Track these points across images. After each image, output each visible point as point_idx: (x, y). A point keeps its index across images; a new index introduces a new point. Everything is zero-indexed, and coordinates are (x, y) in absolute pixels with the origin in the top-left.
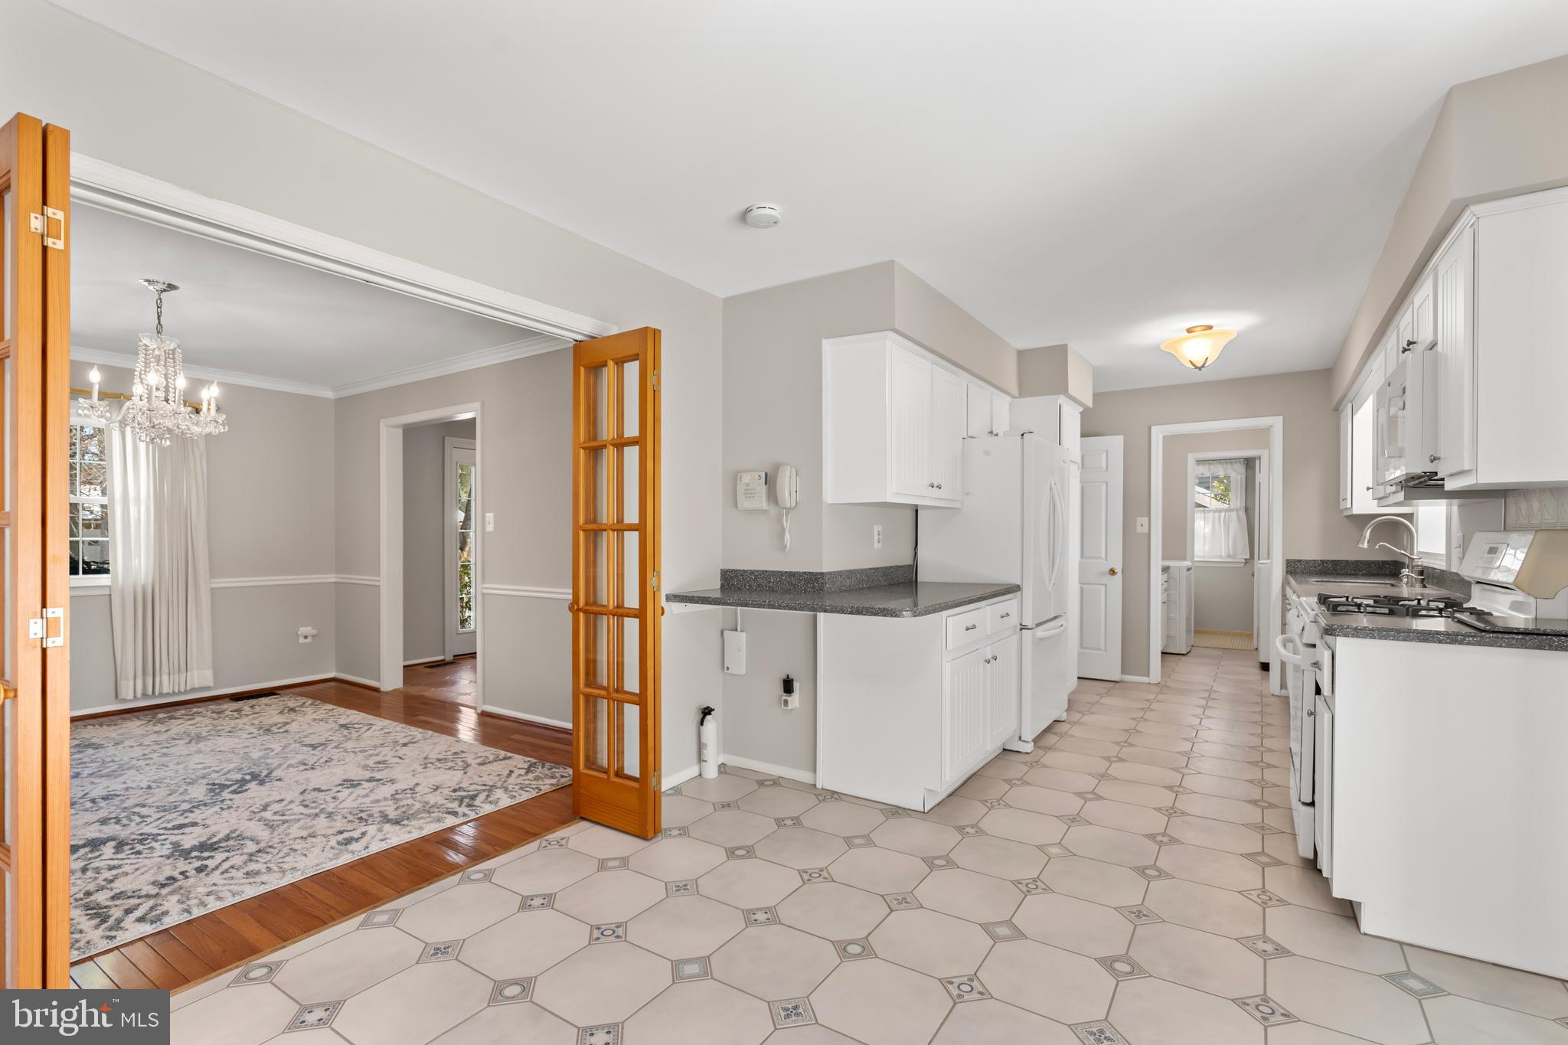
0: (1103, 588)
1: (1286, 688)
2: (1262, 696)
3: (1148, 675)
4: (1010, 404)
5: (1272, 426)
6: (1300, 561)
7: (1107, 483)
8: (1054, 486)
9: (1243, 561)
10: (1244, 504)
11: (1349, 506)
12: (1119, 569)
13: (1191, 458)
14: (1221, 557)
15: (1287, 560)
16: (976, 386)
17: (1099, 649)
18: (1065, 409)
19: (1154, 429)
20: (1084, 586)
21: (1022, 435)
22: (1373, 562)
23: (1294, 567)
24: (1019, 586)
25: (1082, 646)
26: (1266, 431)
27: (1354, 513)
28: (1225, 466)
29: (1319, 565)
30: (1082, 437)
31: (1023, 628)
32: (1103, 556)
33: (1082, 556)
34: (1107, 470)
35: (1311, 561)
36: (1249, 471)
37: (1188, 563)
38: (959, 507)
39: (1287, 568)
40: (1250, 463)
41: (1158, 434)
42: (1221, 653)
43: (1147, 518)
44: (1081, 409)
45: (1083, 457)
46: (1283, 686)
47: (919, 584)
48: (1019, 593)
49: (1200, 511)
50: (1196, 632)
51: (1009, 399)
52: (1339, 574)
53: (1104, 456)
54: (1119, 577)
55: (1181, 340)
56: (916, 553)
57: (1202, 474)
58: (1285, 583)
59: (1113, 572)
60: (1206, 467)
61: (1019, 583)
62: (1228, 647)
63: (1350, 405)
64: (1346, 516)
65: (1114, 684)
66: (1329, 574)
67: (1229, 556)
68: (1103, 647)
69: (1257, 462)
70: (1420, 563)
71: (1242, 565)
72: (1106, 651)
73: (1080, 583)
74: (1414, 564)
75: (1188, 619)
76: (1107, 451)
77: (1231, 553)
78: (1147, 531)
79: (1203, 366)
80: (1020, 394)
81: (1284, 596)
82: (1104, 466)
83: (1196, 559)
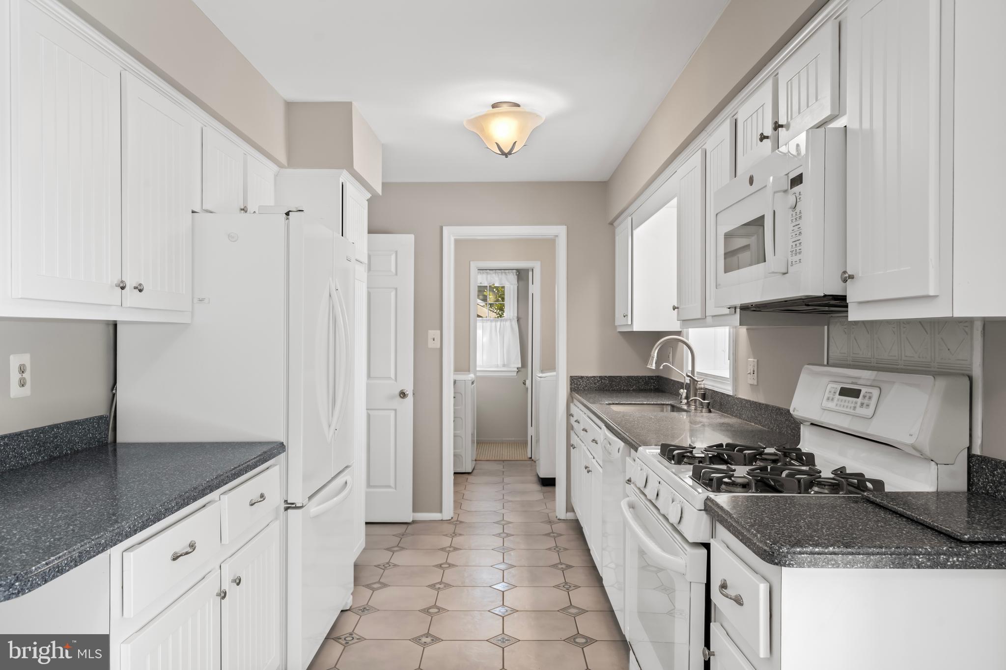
0: (392, 413)
1: (573, 511)
2: (550, 522)
3: (441, 511)
4: (276, 176)
5: (557, 236)
6: (582, 377)
7: (396, 289)
8: (334, 293)
9: (516, 370)
10: (516, 315)
11: (630, 323)
12: (409, 391)
13: (474, 266)
14: (497, 366)
15: (571, 377)
16: (216, 134)
17: (389, 487)
18: (349, 189)
19: (445, 229)
20: (371, 412)
21: (287, 214)
22: (641, 377)
23: (577, 384)
24: (282, 444)
25: (369, 485)
26: (551, 242)
27: (634, 330)
28: (500, 276)
29: (598, 381)
30: (368, 233)
31: (290, 506)
32: (393, 376)
33: (369, 376)
34: (396, 274)
35: (591, 377)
36: (520, 283)
37: (471, 376)
38: (186, 319)
39: (571, 385)
40: (522, 275)
41: (450, 235)
42: (502, 467)
43: (439, 332)
44: (369, 196)
45: (369, 257)
46: (570, 508)
47: (118, 446)
48: (283, 455)
49: (481, 320)
50: (478, 443)
51: (275, 168)
52: (615, 390)
53: (393, 257)
54: (410, 399)
55: (485, 117)
56: (114, 395)
57: (481, 283)
58: (570, 400)
59: (403, 395)
60: (484, 276)
61: (282, 439)
62: (506, 459)
63: (630, 219)
64: (621, 332)
65: (405, 526)
66: (606, 390)
67: (504, 366)
68: (392, 484)
69: (530, 273)
70: (702, 386)
71: (515, 374)
72: (396, 489)
73: (367, 409)
74: (698, 386)
75: (473, 435)
76: (396, 252)
77: (505, 363)
78: (439, 346)
79: (510, 153)
80: (288, 165)
81: (569, 415)
82: (393, 269)
83: (478, 369)
